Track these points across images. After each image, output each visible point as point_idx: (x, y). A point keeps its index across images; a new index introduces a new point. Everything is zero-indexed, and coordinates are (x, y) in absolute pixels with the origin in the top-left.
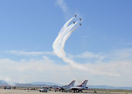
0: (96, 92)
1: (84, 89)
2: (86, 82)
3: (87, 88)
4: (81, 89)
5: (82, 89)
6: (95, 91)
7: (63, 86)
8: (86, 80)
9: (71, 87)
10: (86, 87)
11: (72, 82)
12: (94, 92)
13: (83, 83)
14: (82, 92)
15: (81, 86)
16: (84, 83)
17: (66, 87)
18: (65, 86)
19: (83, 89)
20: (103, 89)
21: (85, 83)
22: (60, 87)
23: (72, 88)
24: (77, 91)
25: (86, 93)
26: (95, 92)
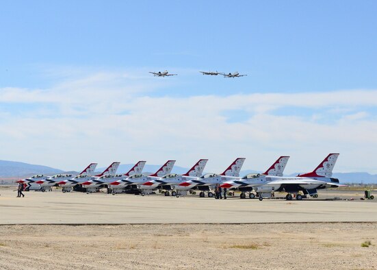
0: (372, 198)
1: (324, 187)
2: (330, 159)
3: (336, 181)
4: (313, 187)
5: (315, 186)
6: (366, 193)
7: (246, 178)
8: (330, 155)
9: (275, 179)
10: (333, 177)
11: (277, 162)
12: (363, 195)
13: (321, 165)
14: (316, 196)
15: (313, 175)
16: (324, 165)
17: (256, 181)
18: (254, 177)
19: (321, 187)
20: (353, 184)
21: (328, 165)
22: (236, 182)
23: (283, 185)
24: (301, 193)
25: (336, 199)
26: (367, 197)
